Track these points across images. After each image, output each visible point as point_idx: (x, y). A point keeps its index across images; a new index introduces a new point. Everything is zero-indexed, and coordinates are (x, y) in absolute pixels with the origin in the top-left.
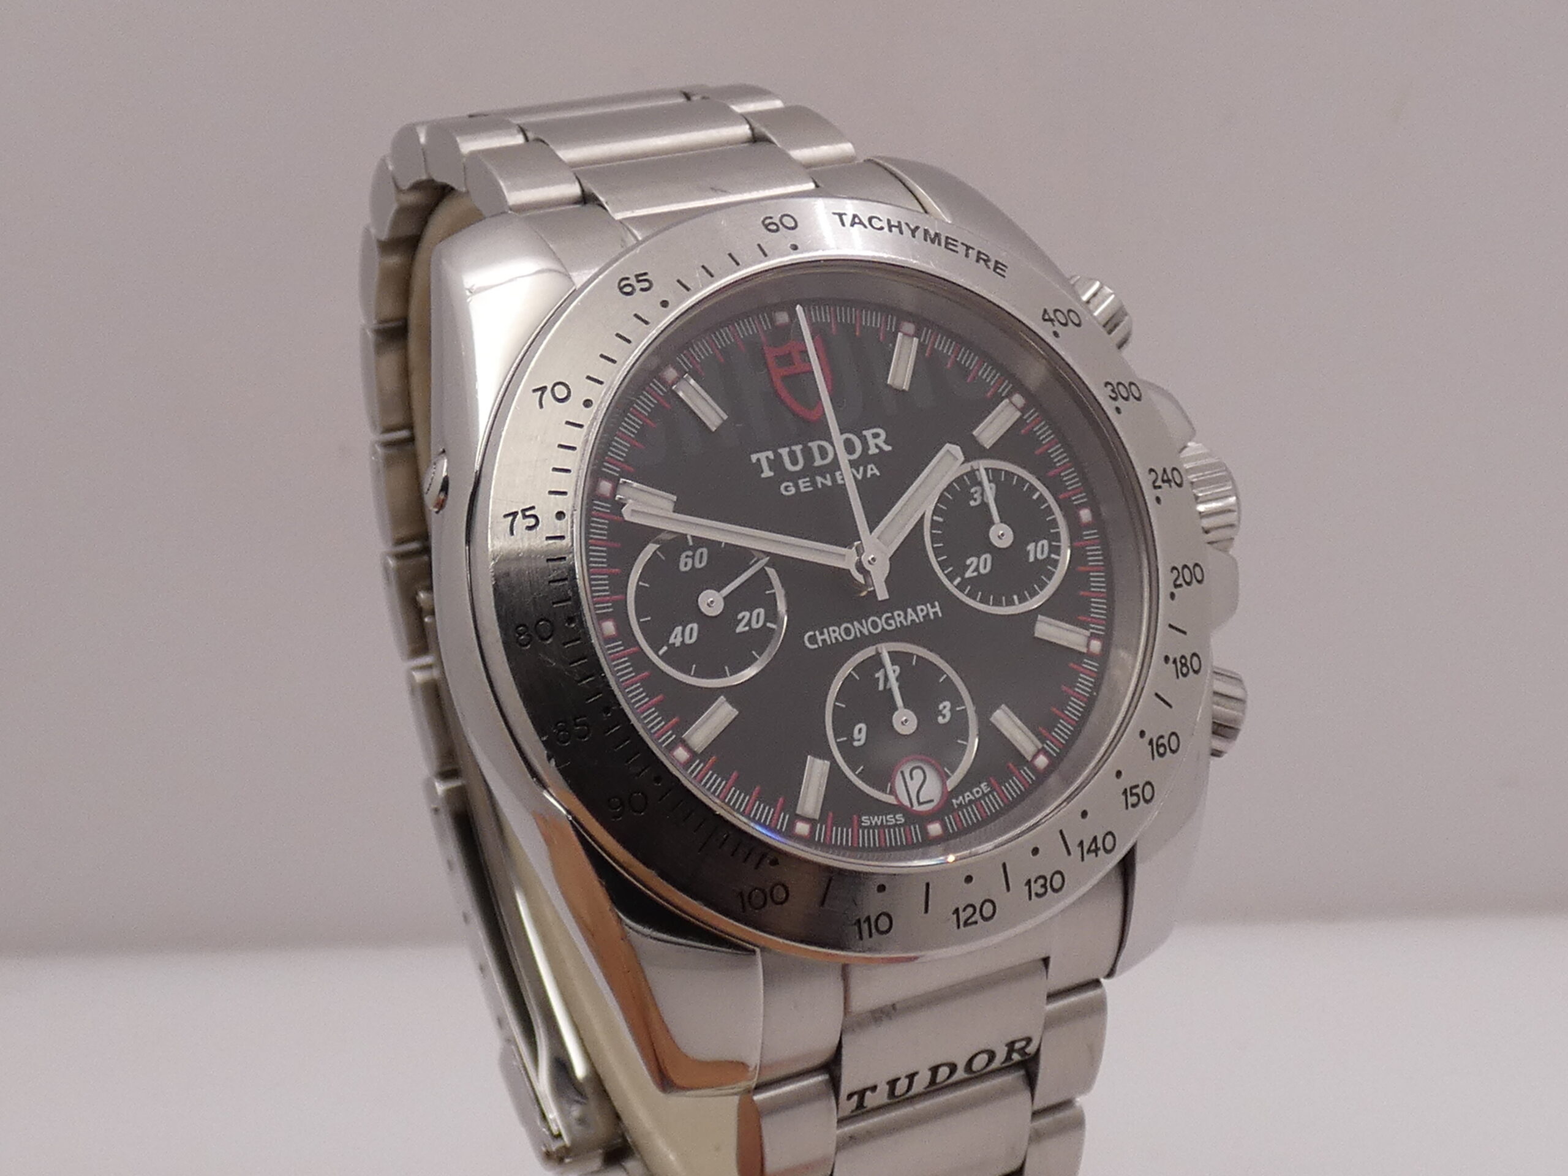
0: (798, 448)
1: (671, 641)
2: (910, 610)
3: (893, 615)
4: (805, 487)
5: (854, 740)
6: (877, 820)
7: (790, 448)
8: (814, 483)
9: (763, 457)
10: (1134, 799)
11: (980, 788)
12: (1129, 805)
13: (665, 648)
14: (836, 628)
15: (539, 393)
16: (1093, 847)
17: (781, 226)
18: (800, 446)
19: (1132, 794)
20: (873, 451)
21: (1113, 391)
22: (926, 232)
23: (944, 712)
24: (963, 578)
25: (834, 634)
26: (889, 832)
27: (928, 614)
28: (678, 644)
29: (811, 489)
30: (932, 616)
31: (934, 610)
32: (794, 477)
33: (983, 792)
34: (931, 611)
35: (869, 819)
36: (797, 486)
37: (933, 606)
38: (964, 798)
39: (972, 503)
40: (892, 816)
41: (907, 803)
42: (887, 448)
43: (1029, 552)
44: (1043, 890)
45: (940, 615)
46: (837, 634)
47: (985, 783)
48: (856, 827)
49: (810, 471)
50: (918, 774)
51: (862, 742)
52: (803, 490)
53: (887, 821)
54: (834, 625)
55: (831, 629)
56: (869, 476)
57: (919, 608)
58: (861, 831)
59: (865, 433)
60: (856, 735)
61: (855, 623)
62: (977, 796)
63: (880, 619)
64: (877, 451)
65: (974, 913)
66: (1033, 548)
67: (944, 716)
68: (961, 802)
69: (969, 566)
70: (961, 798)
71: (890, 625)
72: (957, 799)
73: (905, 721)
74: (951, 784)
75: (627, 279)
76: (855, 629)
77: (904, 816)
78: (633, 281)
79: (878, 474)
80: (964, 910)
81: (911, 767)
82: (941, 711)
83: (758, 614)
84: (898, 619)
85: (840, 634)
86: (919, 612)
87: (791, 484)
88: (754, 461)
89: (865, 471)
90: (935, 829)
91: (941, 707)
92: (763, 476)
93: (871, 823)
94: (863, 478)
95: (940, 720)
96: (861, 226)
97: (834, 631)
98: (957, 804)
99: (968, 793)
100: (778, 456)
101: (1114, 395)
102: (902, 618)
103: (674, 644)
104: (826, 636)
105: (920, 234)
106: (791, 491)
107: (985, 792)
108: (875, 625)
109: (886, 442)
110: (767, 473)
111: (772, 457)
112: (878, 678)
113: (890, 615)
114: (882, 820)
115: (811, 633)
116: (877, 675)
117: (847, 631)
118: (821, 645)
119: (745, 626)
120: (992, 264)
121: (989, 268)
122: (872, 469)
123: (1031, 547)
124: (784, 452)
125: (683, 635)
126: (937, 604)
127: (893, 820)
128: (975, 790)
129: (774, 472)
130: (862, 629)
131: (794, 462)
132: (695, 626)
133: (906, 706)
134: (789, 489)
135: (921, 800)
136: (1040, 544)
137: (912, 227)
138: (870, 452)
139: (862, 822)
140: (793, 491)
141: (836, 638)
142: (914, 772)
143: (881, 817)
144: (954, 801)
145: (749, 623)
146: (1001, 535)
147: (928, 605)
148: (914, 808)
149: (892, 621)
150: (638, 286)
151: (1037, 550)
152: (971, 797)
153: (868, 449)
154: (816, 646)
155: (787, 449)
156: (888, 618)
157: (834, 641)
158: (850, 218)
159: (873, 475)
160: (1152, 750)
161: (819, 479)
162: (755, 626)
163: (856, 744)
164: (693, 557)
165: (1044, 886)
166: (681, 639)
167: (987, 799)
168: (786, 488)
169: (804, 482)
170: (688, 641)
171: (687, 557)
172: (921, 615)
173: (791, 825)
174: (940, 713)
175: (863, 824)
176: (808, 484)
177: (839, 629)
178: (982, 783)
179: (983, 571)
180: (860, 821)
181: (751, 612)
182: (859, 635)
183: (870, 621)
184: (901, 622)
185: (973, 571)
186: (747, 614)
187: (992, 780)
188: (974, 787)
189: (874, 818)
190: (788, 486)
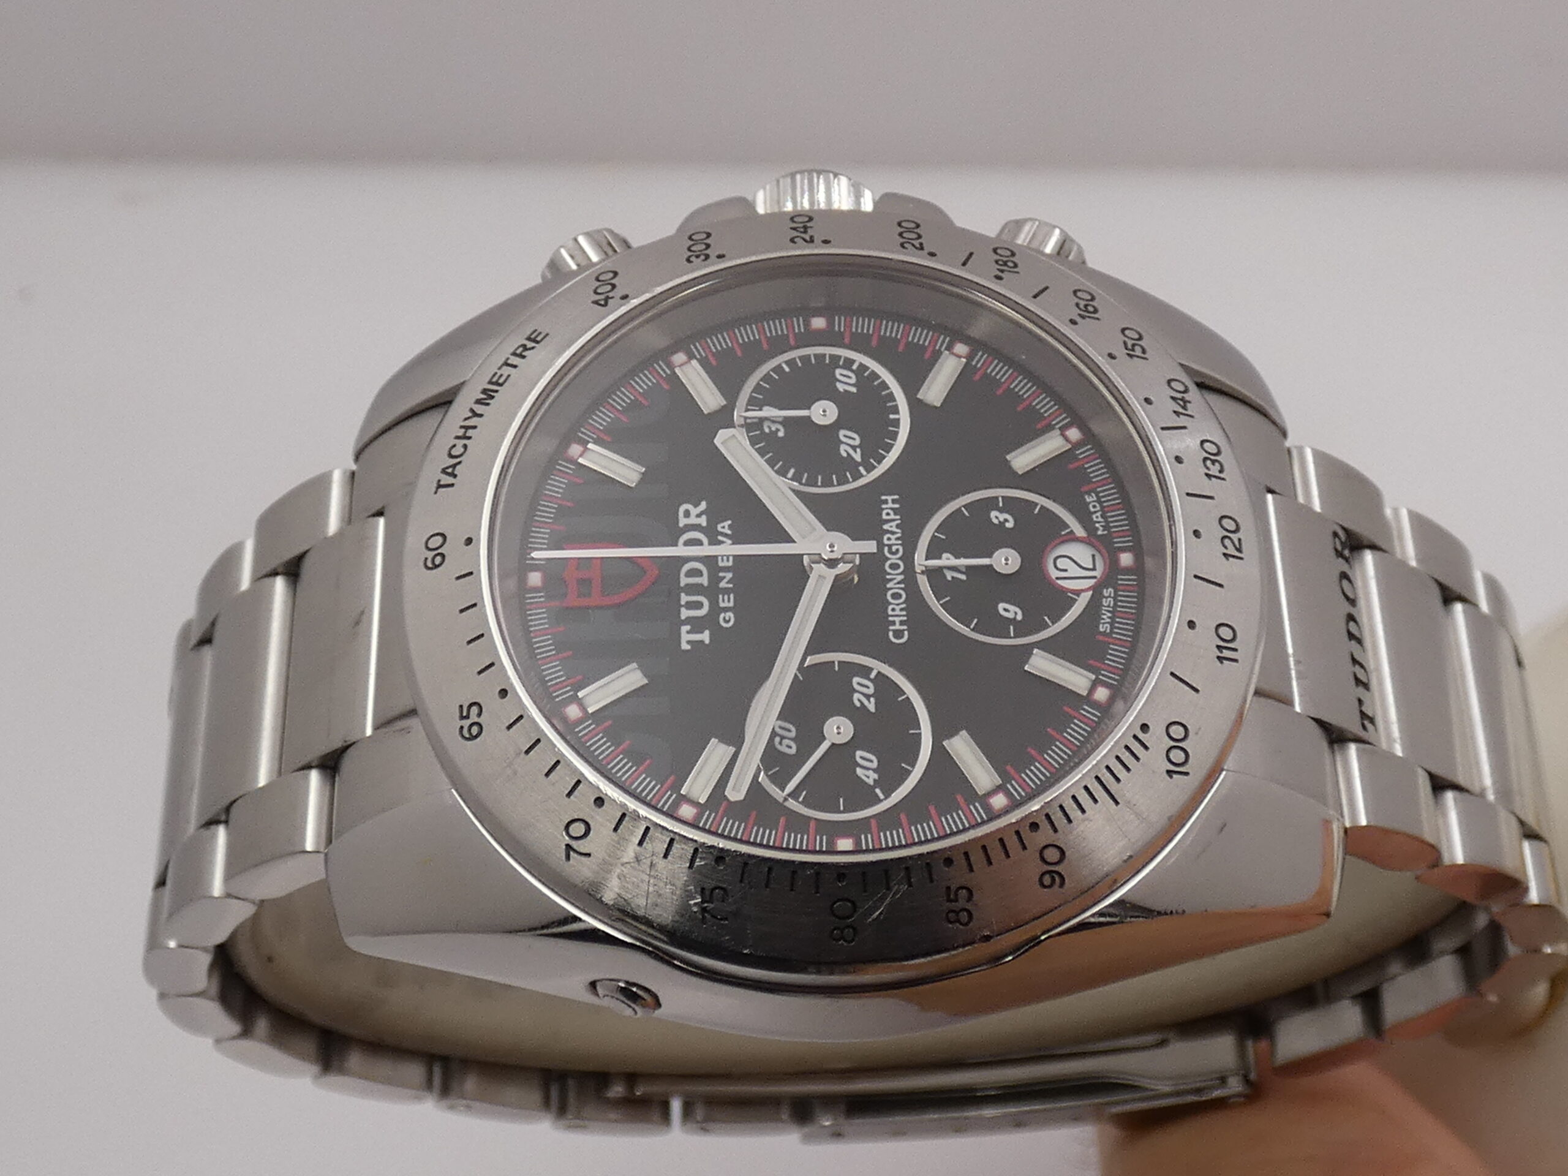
0: (684, 598)
1: (871, 782)
2: (886, 527)
3: (887, 545)
4: (729, 601)
5: (1015, 619)
6: (1106, 617)
7: (683, 606)
8: (726, 591)
9: (686, 637)
10: (1137, 348)
11: (1090, 503)
12: (1143, 355)
13: (878, 791)
14: (890, 607)
15: (572, 853)
16: (1181, 403)
17: (439, 551)
18: (683, 595)
19: (1133, 350)
20: (703, 521)
21: (697, 257)
22: (479, 402)
23: (1002, 519)
25: (896, 611)
26: (1120, 607)
27: (892, 509)
28: (876, 776)
29: (732, 596)
30: (897, 506)
31: (890, 503)
32: (715, 610)
33: (1094, 501)
34: (890, 505)
35: (1104, 623)
36: (726, 610)
37: (886, 502)
38: (1099, 522)
39: (781, 434)
40: (1104, 600)
41: (1092, 582)
42: (703, 505)
43: (846, 391)
44: (1217, 464)
45: (896, 497)
46: (898, 608)
47: (1086, 497)
48: (1110, 640)
49: (712, 591)
50: (1061, 563)
51: (1020, 612)
52: (731, 604)
53: (1109, 606)
54: (887, 608)
55: (890, 613)
56: (729, 532)
57: (884, 517)
58: (1114, 636)
59: (681, 525)
60: (1010, 615)
61: (888, 586)
62: (1098, 508)
63: (889, 559)
64: (704, 517)
65: (1229, 538)
66: (842, 384)
67: (1006, 520)
68: (1102, 526)
69: (848, 454)
70: (1097, 525)
71: (897, 550)
72: (1097, 529)
73: (1006, 560)
74: (1080, 532)
75: (462, 728)
76: (895, 588)
77: (1106, 588)
78: (466, 723)
79: (729, 522)
80: (1226, 548)
81: (1054, 568)
82: (1000, 522)
83: (859, 684)
84: (893, 541)
85: (898, 605)
86: (889, 517)
87: (722, 615)
88: (689, 647)
89: (724, 534)
90: (1126, 560)
91: (996, 521)
92: (707, 641)
93: (1108, 623)
94: (730, 539)
95: (1010, 525)
96: (458, 467)
97: (893, 610)
98: (1104, 530)
99: (1094, 516)
100: (689, 621)
101: (703, 257)
102: (893, 537)
103: (875, 780)
104: (897, 619)
105: (479, 409)
106: (730, 617)
107: (1095, 499)
108: (894, 566)
109: (696, 505)
110: (705, 637)
111: (688, 627)
112: (953, 577)
113: (886, 549)
114: (1105, 610)
115: (891, 634)
116: (949, 578)
117: (896, 596)
118: (905, 627)
119: (869, 701)
120: (530, 344)
121: (533, 348)
122: (724, 527)
123: (841, 387)
124: (685, 613)
125: (868, 769)
126: (883, 498)
127: (1109, 599)
128: (1092, 510)
129: (705, 628)
130: (895, 581)
131: (698, 605)
132: (859, 753)
133: (990, 555)
134: (727, 618)
135: (1091, 567)
136: (838, 377)
137: (470, 414)
138: (704, 524)
139: (1105, 632)
140: (730, 615)
141: (902, 610)
142: (1059, 566)
143: (1104, 612)
144: (1100, 533)
145: (868, 697)
146: (823, 413)
147: (884, 506)
148: (1099, 577)
149: (894, 548)
150: (474, 718)
151: (846, 381)
152: (1099, 514)
153: (700, 525)
154: (906, 633)
155: (683, 610)
156: (891, 552)
157: (904, 613)
158: (443, 476)
160: (1089, 317)
161: (723, 584)
162: (871, 691)
163: (1019, 617)
164: (783, 738)
165: (1213, 462)
166: (871, 772)
167: (1103, 500)
168: (728, 622)
169: (723, 600)
170: (875, 765)
171: (780, 743)
172: (892, 516)
173: (1096, 705)
174: (1002, 524)
175: (1108, 631)
176: (726, 597)
177: (891, 604)
178: (1085, 499)
179: (857, 442)
180: (1104, 634)
181: (855, 691)
182: (902, 586)
183: (889, 570)
184: (897, 539)
185: (856, 452)
186: (856, 696)
187: (1085, 489)
188: (1088, 509)
189: (1103, 619)
190: (724, 618)
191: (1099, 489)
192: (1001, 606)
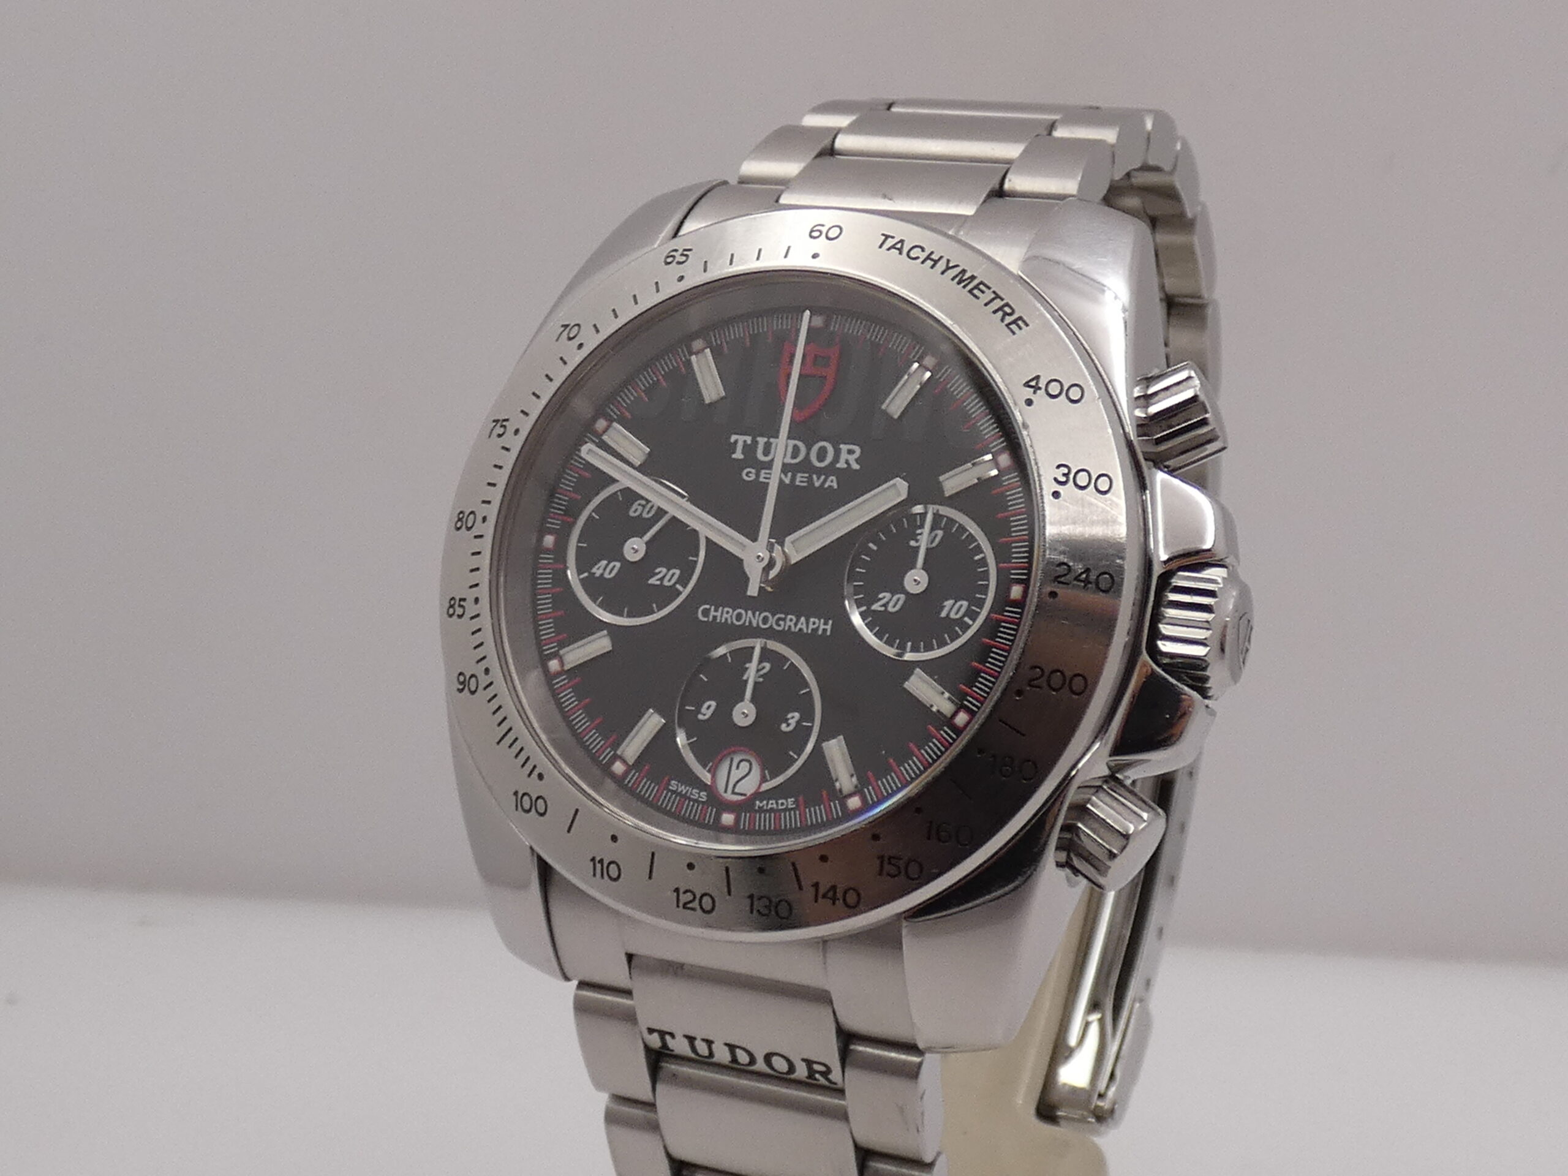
0: (775, 441)
1: (594, 570)
2: (803, 619)
3: (786, 618)
5: (701, 713)
6: (683, 789)
7: (769, 440)
9: (741, 440)
10: (893, 869)
11: (787, 801)
12: (885, 872)
13: (586, 574)
14: (731, 610)
15: (562, 329)
16: (830, 894)
17: (823, 235)
19: (892, 864)
20: (841, 465)
21: (1061, 474)
22: (964, 271)
23: (790, 721)
24: (868, 608)
25: (725, 615)
26: (689, 803)
27: (817, 629)
28: (597, 575)
30: (820, 632)
31: (825, 627)
33: (788, 805)
34: (822, 627)
35: (677, 785)
36: (758, 475)
37: (826, 624)
38: (767, 804)
39: (913, 543)
40: (698, 791)
41: (720, 787)
42: (856, 466)
43: (945, 606)
44: (767, 911)
45: (828, 633)
46: (728, 616)
47: (793, 799)
48: (662, 787)
50: (745, 766)
51: (706, 717)
54: (730, 607)
55: (726, 609)
57: (812, 620)
58: (665, 792)
59: (842, 446)
60: (703, 710)
62: (780, 807)
63: (773, 617)
64: (845, 466)
65: (694, 900)
66: (951, 605)
67: (788, 725)
68: (764, 806)
69: (881, 599)
71: (779, 625)
72: (761, 802)
73: (744, 713)
74: (765, 787)
75: (675, 250)
76: (746, 617)
77: (707, 796)
78: (676, 254)
80: (685, 893)
81: (741, 758)
82: (788, 719)
83: (673, 575)
84: (788, 623)
85: (731, 616)
86: (811, 623)
87: (753, 471)
88: (732, 441)
89: (825, 481)
90: (728, 818)
91: (789, 716)
92: (734, 456)
93: (677, 789)
95: (784, 727)
96: (897, 252)
97: (728, 612)
98: (759, 807)
99: (774, 802)
100: (755, 443)
102: (792, 624)
103: (594, 573)
104: (718, 614)
105: (953, 272)
106: (750, 477)
107: (790, 807)
109: (857, 460)
110: (738, 455)
111: (749, 442)
112: (744, 668)
113: (783, 616)
114: (688, 791)
115: (707, 606)
116: (744, 666)
117: (739, 617)
118: (710, 619)
119: (658, 580)
120: (1008, 319)
121: (1002, 320)
123: (948, 603)
124: (762, 441)
125: (605, 569)
126: (830, 622)
127: (697, 795)
128: (780, 802)
129: (745, 456)
130: (752, 619)
131: (766, 453)
132: (617, 566)
133: (753, 700)
134: (750, 475)
135: (736, 790)
136: (959, 604)
137: (951, 265)
138: (838, 466)
139: (671, 785)
140: (753, 477)
141: (726, 619)
142: (742, 764)
143: (688, 788)
144: (758, 802)
145: (662, 579)
146: (916, 580)
147: (822, 621)
148: (723, 794)
149: (782, 623)
150: (679, 259)
151: (952, 609)
152: (775, 806)
153: (838, 462)
154: (706, 619)
155: (766, 439)
156: (779, 619)
157: (723, 621)
158: (896, 241)
159: (830, 486)
160: (930, 831)
162: (666, 583)
163: (700, 717)
164: (644, 506)
165: (768, 907)
166: (602, 572)
167: (787, 813)
168: (747, 475)
170: (607, 576)
171: (639, 505)
172: (811, 626)
173: (611, 763)
174: (786, 720)
175: (671, 788)
177: (733, 611)
178: (791, 798)
179: (890, 609)
180: (669, 784)
181: (669, 570)
182: (747, 624)
183: (763, 615)
184: (790, 627)
185: (881, 606)
186: (664, 570)
187: (801, 798)
188: (781, 798)
189: (681, 786)
190: (750, 472)
191: (797, 812)
192: (713, 704)
